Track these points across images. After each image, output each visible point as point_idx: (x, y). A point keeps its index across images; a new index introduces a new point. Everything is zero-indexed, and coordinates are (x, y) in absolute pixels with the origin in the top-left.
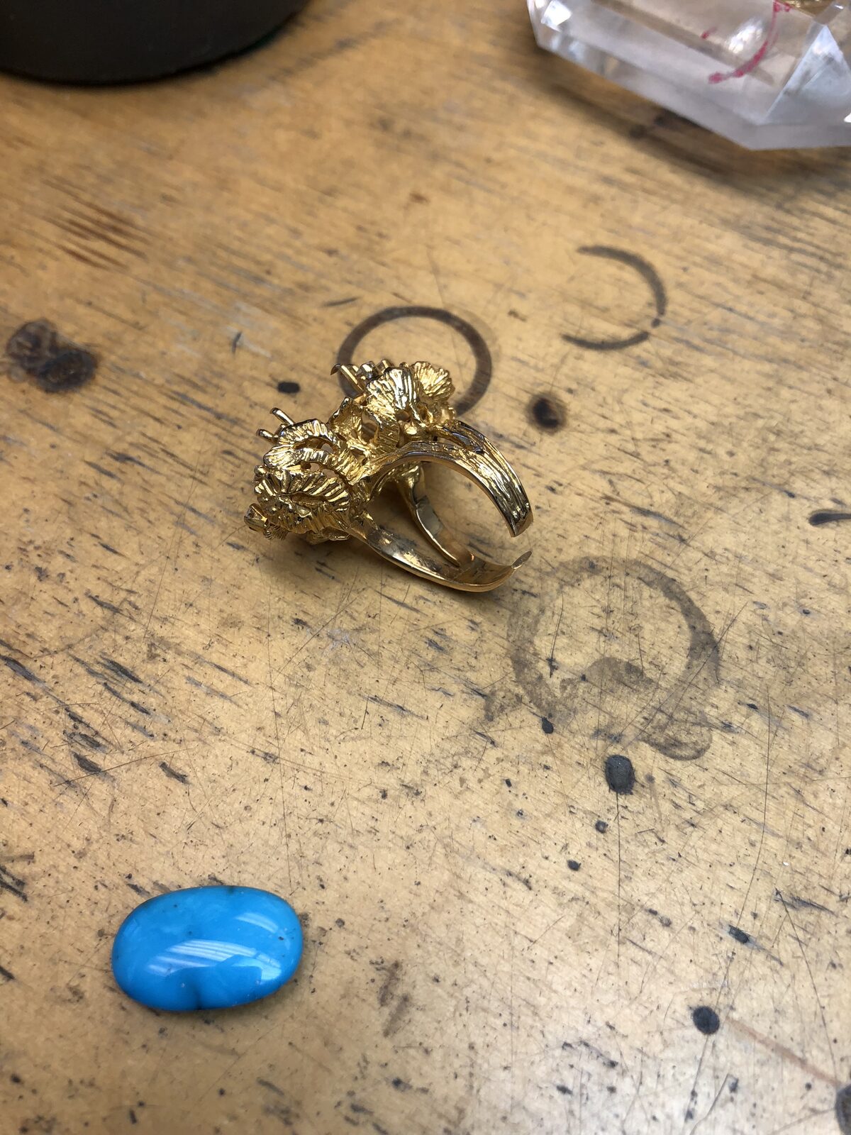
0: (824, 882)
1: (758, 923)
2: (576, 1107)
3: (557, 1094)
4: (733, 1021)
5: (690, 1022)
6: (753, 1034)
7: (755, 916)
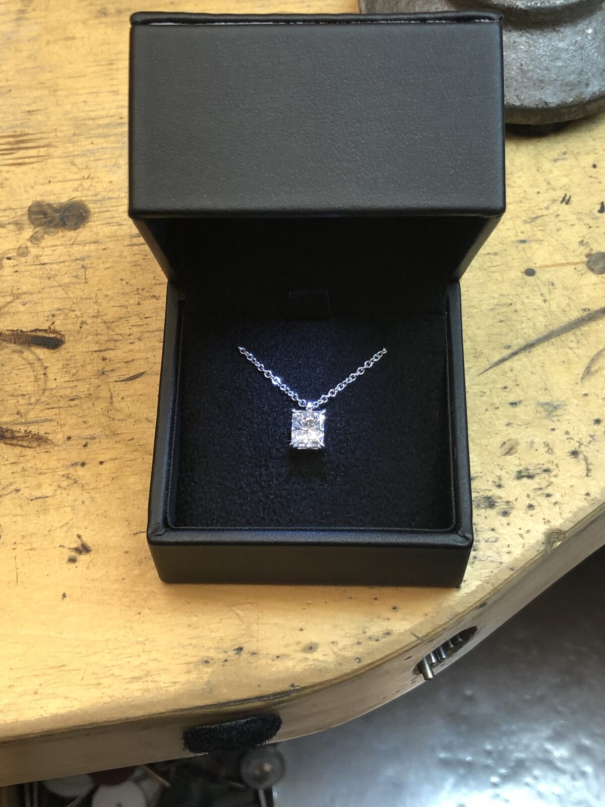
0: (537, 208)
1: (525, 234)
2: (509, 323)
3: (500, 324)
4: (539, 267)
5: (525, 276)
6: (547, 266)
7: (522, 232)
